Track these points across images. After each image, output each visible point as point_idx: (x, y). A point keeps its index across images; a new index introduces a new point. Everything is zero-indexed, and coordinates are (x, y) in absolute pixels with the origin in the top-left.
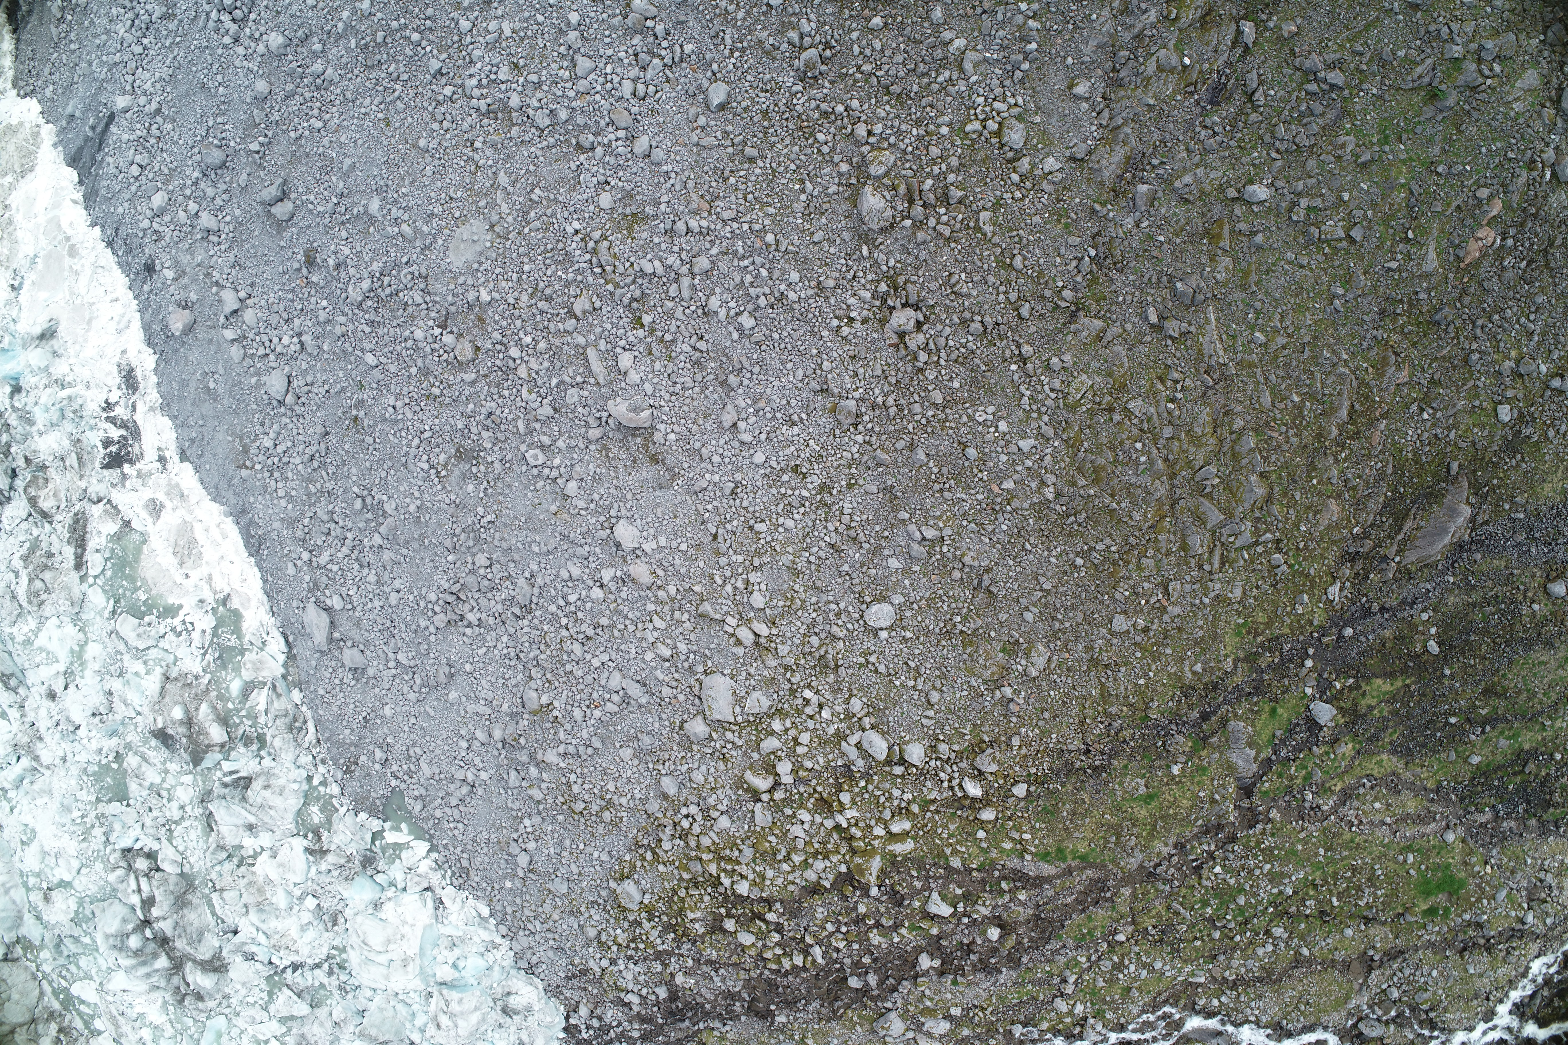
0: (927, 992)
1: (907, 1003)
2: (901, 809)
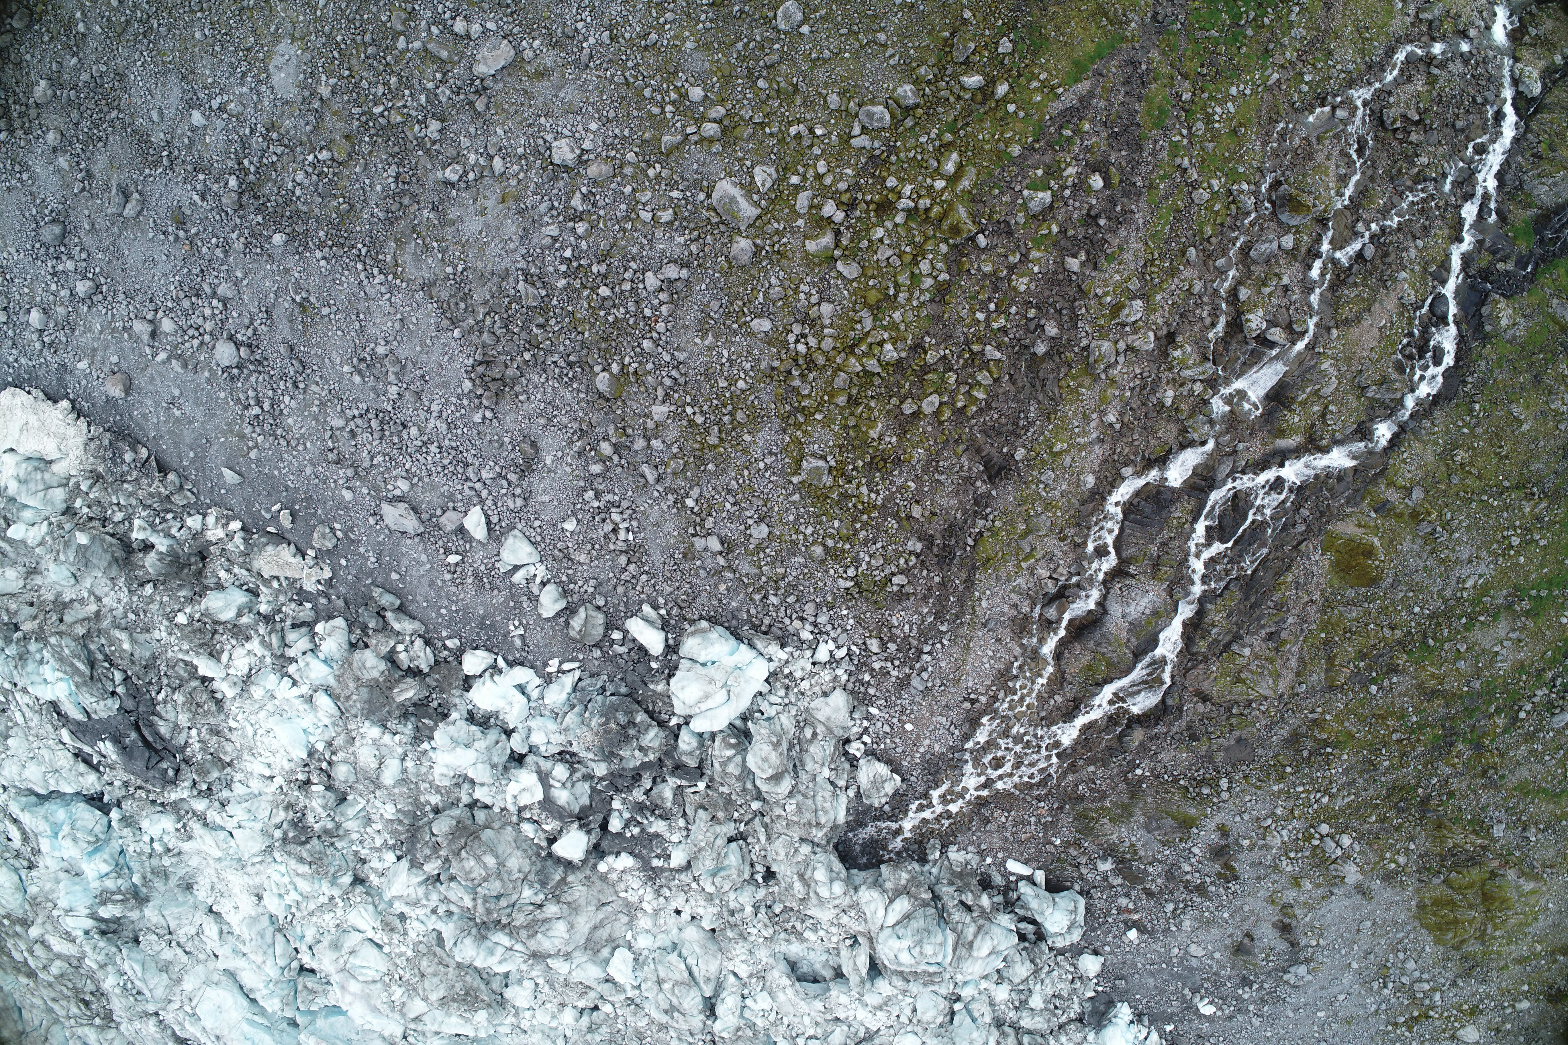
0: (1099, 291)
1: (1093, 322)
2: (938, 150)
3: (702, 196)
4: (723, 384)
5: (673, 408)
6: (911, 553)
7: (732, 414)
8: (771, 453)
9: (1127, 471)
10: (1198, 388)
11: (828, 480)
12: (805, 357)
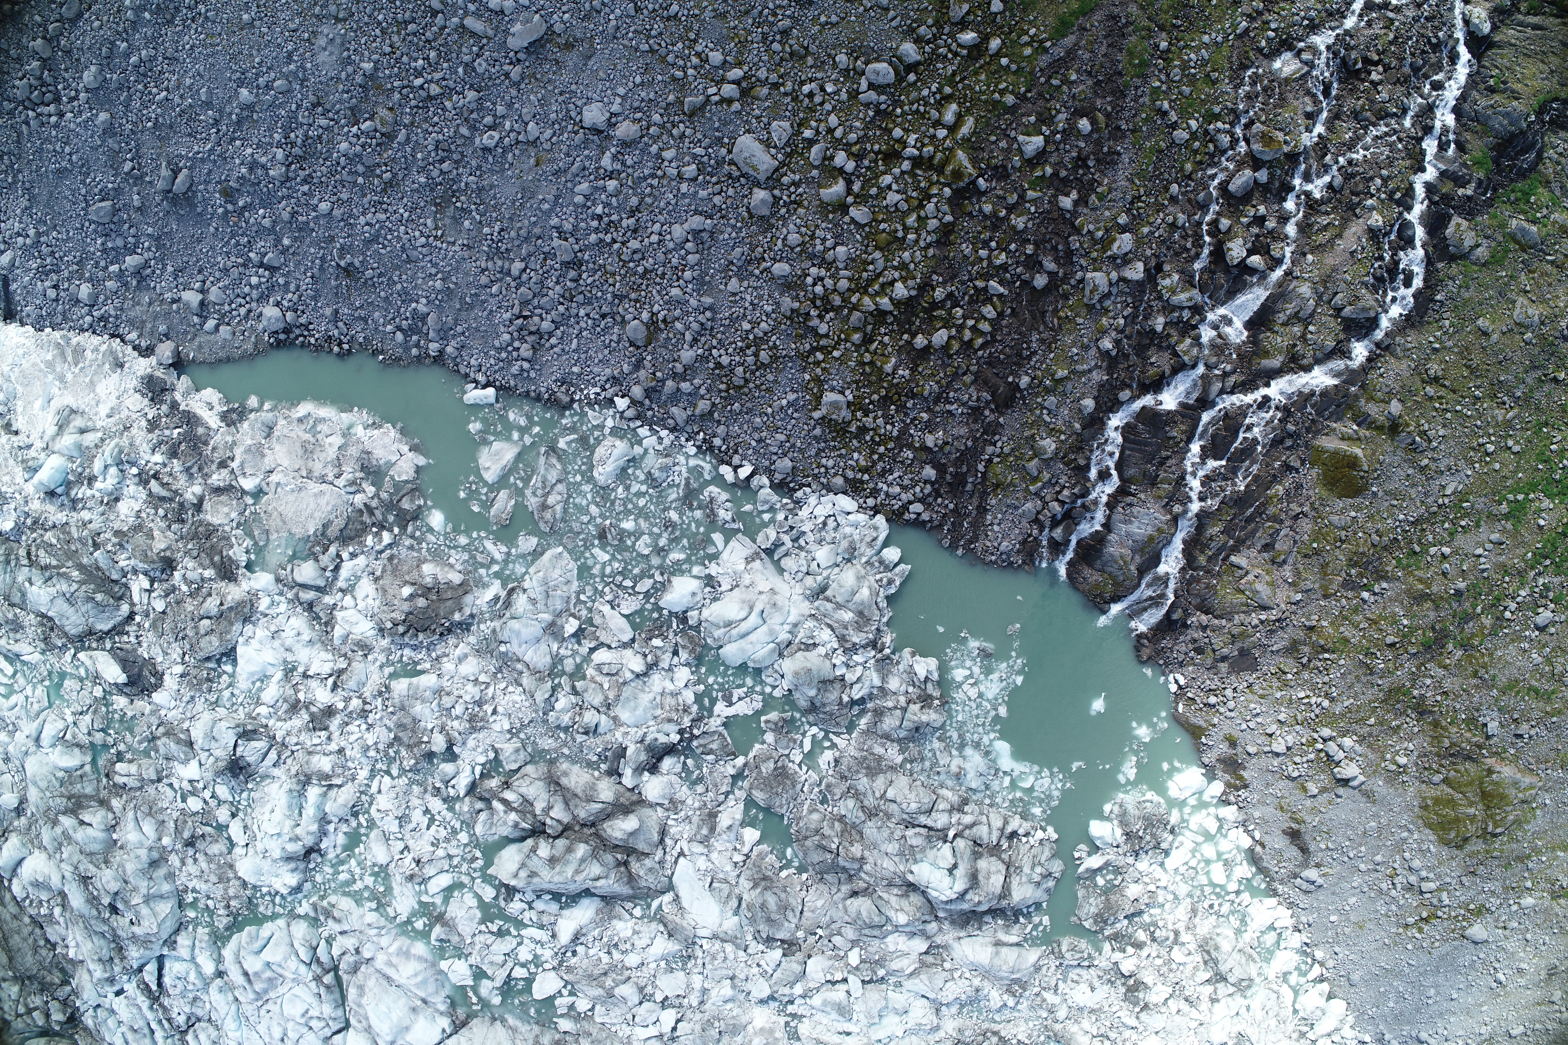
0: (1091, 227)
1: (1087, 256)
2: (939, 102)
3: (724, 151)
4: (746, 326)
5: (700, 351)
6: (925, 482)
7: (756, 355)
8: (792, 390)
9: (1125, 395)
10: (1186, 314)
11: (845, 414)
12: (822, 299)
